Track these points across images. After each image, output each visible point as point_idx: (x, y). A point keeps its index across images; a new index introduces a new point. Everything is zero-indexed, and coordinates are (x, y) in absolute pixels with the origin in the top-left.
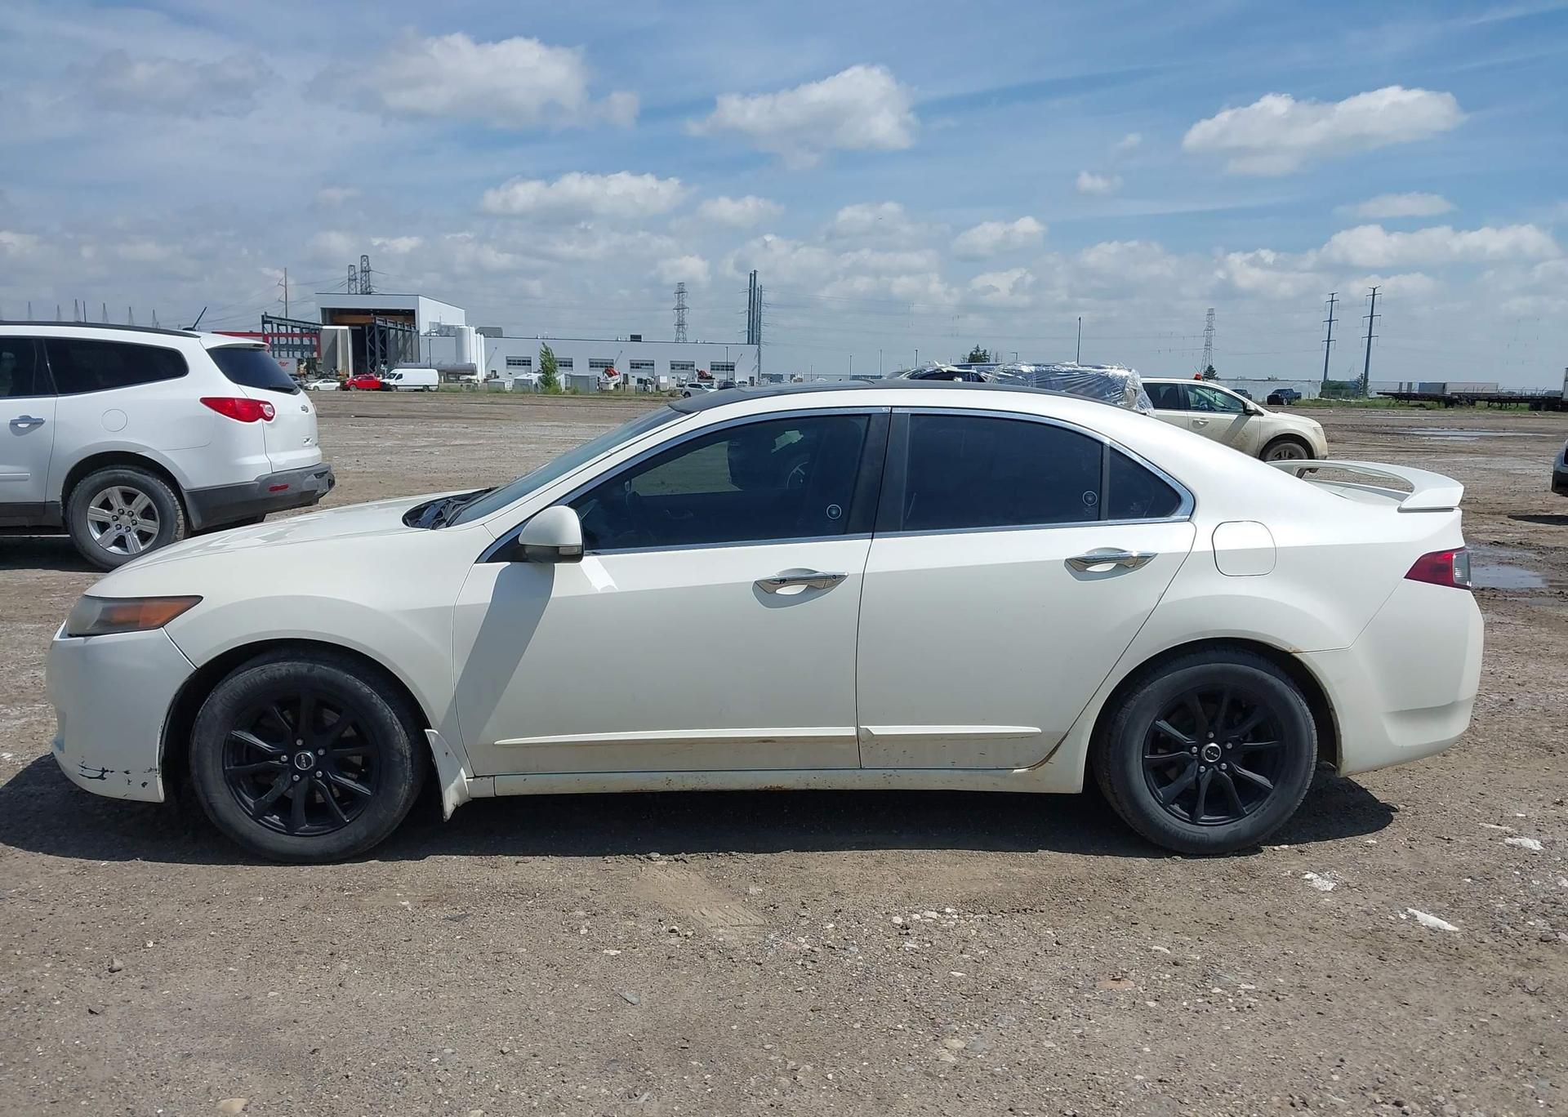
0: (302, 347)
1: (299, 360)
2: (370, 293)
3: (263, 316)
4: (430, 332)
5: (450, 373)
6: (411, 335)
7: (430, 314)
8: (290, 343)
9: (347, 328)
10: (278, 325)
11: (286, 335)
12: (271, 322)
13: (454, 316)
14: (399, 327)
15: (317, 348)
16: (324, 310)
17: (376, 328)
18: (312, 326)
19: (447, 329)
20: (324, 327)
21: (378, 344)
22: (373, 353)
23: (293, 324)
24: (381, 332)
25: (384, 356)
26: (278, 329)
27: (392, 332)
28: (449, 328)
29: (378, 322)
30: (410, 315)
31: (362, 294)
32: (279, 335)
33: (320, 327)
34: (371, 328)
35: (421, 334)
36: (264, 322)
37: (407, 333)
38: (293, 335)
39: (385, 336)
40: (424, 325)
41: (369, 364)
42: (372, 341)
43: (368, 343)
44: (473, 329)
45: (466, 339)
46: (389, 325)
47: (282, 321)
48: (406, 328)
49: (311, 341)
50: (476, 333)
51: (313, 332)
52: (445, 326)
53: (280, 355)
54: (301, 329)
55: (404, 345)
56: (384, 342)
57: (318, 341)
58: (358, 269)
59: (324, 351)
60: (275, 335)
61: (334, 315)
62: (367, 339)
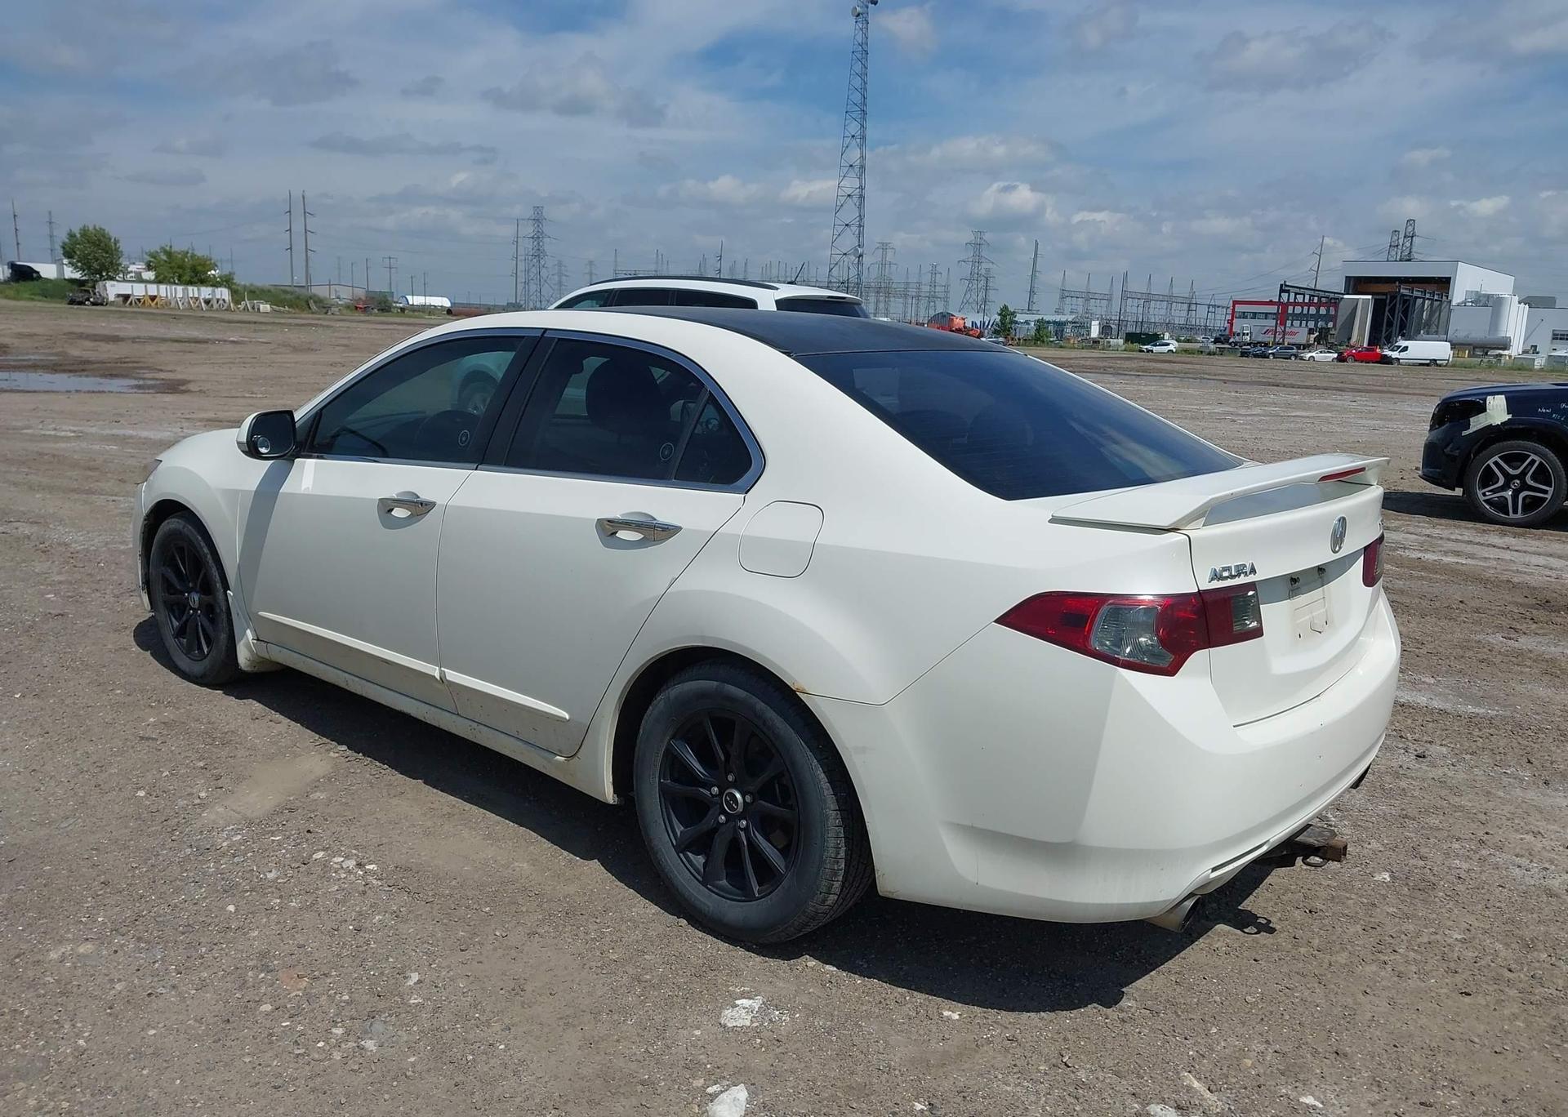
0: (1317, 317)
1: (1310, 329)
2: (1409, 260)
3: (1281, 285)
4: (1465, 302)
5: (1477, 348)
6: (1440, 305)
7: (1467, 281)
8: (1305, 312)
9: (1370, 297)
10: (1296, 294)
11: (1302, 305)
12: (1288, 292)
13: (1499, 284)
14: (1428, 296)
15: (1334, 318)
16: (1348, 279)
17: (1398, 298)
18: (1332, 295)
19: (1485, 299)
20: (1346, 296)
21: (1399, 314)
22: (1390, 324)
23: (1312, 293)
24: (1405, 301)
25: (1403, 326)
26: (1295, 298)
27: (1419, 301)
28: (1488, 297)
29: (1402, 291)
30: (1444, 284)
31: (1400, 261)
32: (1295, 304)
33: (1341, 296)
34: (1393, 298)
35: (1454, 303)
36: (1282, 291)
37: (1436, 303)
38: (1310, 304)
39: (1408, 307)
40: (1458, 295)
41: (1384, 335)
42: (1392, 311)
43: (1387, 313)
44: (1516, 299)
45: (1506, 309)
46: (1416, 294)
47: (1300, 290)
48: (1436, 297)
49: (1328, 311)
50: (1520, 303)
51: (1333, 301)
52: (1485, 295)
53: (1292, 325)
54: (1320, 298)
55: (1431, 316)
56: (1405, 313)
57: (1336, 311)
58: (1402, 235)
59: (1340, 320)
60: (1291, 304)
61: (1357, 284)
62: (1387, 309)
